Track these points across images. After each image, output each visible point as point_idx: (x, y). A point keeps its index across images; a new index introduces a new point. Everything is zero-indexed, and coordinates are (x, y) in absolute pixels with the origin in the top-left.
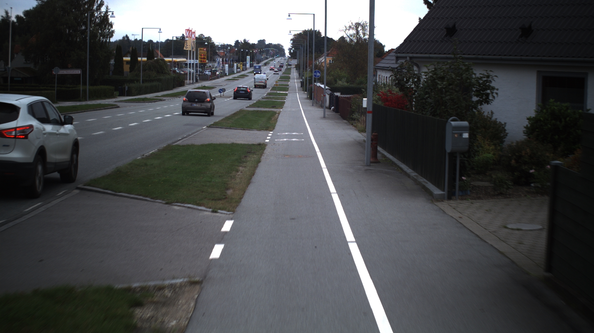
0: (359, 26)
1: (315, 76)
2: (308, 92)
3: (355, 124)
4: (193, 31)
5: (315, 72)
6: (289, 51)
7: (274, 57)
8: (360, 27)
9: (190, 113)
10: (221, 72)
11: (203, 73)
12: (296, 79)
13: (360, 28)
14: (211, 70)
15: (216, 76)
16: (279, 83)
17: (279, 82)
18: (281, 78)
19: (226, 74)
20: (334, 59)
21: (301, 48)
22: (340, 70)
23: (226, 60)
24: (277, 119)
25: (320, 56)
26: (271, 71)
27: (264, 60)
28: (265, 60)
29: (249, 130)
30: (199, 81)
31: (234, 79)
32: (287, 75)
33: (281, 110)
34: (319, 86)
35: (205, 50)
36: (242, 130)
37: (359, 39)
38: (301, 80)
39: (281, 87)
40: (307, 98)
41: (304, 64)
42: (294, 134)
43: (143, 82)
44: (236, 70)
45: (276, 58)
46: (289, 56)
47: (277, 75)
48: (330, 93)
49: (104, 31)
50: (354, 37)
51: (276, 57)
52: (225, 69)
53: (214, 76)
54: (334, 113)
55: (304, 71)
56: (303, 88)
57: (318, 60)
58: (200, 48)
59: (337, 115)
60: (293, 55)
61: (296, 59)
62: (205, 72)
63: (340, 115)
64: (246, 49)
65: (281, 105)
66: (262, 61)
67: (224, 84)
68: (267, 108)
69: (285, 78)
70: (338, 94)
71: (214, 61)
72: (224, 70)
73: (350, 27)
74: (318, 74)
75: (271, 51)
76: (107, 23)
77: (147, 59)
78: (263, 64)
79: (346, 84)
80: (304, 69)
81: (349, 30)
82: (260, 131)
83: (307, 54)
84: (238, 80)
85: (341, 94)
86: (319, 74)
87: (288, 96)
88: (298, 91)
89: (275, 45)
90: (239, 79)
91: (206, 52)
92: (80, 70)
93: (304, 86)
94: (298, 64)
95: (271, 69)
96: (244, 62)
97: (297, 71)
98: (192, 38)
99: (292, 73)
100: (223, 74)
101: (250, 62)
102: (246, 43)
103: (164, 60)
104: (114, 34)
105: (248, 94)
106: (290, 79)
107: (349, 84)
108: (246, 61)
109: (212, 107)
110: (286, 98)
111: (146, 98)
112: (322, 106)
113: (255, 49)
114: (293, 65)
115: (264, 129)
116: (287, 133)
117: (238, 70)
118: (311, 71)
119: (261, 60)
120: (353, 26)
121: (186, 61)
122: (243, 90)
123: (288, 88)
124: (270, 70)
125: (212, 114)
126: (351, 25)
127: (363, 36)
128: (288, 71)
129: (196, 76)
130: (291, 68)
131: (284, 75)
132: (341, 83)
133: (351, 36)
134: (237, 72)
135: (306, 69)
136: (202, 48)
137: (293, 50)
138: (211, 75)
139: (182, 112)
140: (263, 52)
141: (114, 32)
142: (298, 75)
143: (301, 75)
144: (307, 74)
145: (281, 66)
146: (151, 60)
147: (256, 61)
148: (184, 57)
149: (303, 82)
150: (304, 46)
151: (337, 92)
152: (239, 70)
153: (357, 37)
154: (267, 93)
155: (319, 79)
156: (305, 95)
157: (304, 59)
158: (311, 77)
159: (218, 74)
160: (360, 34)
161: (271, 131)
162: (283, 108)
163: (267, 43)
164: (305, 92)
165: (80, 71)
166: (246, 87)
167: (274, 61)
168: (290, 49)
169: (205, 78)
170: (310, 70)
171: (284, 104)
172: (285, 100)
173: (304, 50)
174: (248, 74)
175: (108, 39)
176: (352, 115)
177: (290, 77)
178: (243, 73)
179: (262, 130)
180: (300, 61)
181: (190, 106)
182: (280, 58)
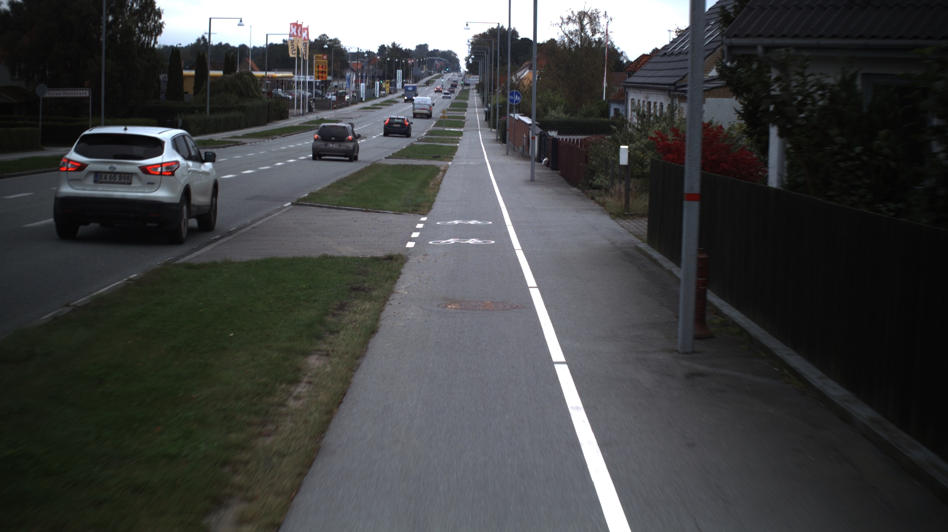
0: (584, 17)
1: (512, 101)
2: (499, 129)
3: (601, 200)
4: (304, 26)
5: (512, 94)
6: (466, 62)
7: (441, 72)
8: (585, 19)
9: (323, 157)
10: (353, 96)
11: (324, 97)
12: (478, 107)
13: (586, 21)
14: (337, 92)
15: (344, 103)
16: (447, 114)
17: (449, 112)
18: (453, 105)
19: (362, 99)
20: (541, 73)
21: (485, 55)
22: (552, 92)
23: (362, 77)
24: (440, 183)
25: (517, 69)
26: (437, 95)
27: (425, 77)
28: (427, 76)
29: (377, 212)
30: (314, 110)
31: (374, 108)
32: (464, 101)
33: (450, 163)
34: (519, 119)
35: (325, 57)
36: (363, 211)
37: (585, 40)
38: (486, 109)
39: (452, 121)
40: (497, 140)
41: (490, 83)
42: (472, 222)
43: (212, 111)
44: (378, 92)
45: (445, 74)
46: (465, 71)
47: (448, 100)
48: (541, 132)
49: (146, 24)
50: (576, 36)
51: (446, 71)
52: (360, 91)
53: (341, 102)
54: (549, 171)
55: (491, 94)
56: (489, 123)
57: (515, 74)
58: (317, 55)
59: (556, 175)
60: (472, 68)
61: (477, 74)
62: (327, 96)
63: (562, 175)
64: (396, 58)
65: (450, 153)
66: (423, 78)
67: (355, 116)
68: (424, 159)
69: (461, 105)
70: (553, 134)
71: (343, 77)
72: (358, 93)
73: (569, 18)
74: (517, 97)
75: (436, 62)
76: (151, 11)
77: (223, 72)
78: (424, 83)
79: (563, 116)
80: (490, 91)
81: (568, 23)
82: (400, 216)
83: (496, 66)
84: (381, 108)
85: (559, 134)
86: (519, 98)
87: (463, 136)
88: (480, 127)
89: (444, 53)
90: (383, 107)
91: (327, 61)
92: (89, 90)
93: (492, 119)
94: (480, 83)
95: (438, 91)
96: (393, 79)
97: (478, 94)
98: (303, 38)
99: (470, 98)
100: (357, 100)
101: (403, 80)
102: (395, 50)
103: (252, 74)
104: (163, 30)
105: (405, 129)
106: (467, 107)
107: (568, 115)
108: (396, 78)
109: (356, 148)
110: (460, 140)
111: (212, 140)
112: (525, 156)
113: (411, 58)
114: (473, 85)
115: (410, 209)
116: (456, 222)
117: (382, 92)
118: (504, 94)
119: (420, 77)
120: (574, 17)
121: (293, 77)
122: (397, 123)
123: (464, 123)
124: (436, 92)
125: (356, 158)
126: (571, 16)
127: (591, 35)
128: (465, 94)
129: (309, 103)
130: (469, 89)
131: (457, 101)
132: (555, 114)
133: (571, 34)
134: (381, 96)
135: (494, 91)
136: (321, 55)
137: (473, 59)
138: (337, 100)
139: (311, 155)
140: (424, 63)
141: (163, 25)
142: (480, 100)
143: (485, 102)
144: (497, 99)
145: (454, 86)
146: (229, 74)
147: (413, 78)
148: (289, 71)
149: (489, 112)
150: (491, 54)
151: (551, 130)
152: (384, 92)
153: (581, 37)
154: (427, 130)
155: (517, 107)
156: (493, 135)
157: (491, 74)
158: (504, 104)
159: (347, 99)
160: (586, 30)
161: (424, 215)
162: (454, 160)
163: (430, 49)
164: (493, 130)
165: (87, 92)
166: (403, 117)
167: (441, 78)
168: (467, 59)
169: (326, 105)
170: (500, 91)
171: (456, 150)
172: (458, 143)
173: (491, 59)
174: (397, 100)
175: (153, 38)
176: (592, 179)
177: (467, 104)
178: (390, 97)
179: (406, 211)
180: (484, 77)
181: (324, 147)
182: (452, 74)
